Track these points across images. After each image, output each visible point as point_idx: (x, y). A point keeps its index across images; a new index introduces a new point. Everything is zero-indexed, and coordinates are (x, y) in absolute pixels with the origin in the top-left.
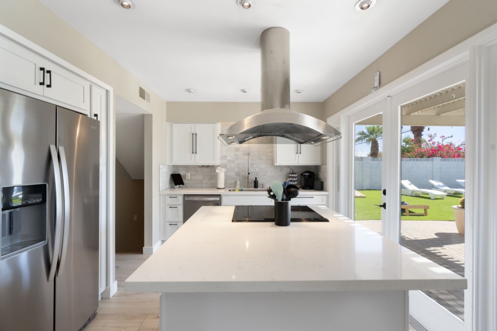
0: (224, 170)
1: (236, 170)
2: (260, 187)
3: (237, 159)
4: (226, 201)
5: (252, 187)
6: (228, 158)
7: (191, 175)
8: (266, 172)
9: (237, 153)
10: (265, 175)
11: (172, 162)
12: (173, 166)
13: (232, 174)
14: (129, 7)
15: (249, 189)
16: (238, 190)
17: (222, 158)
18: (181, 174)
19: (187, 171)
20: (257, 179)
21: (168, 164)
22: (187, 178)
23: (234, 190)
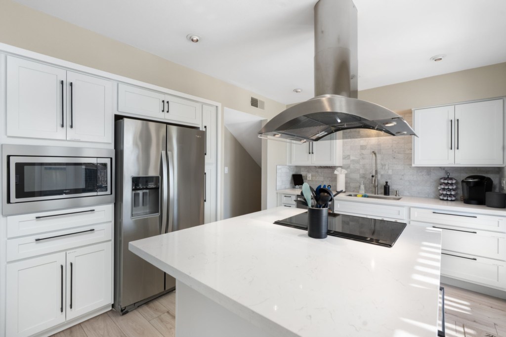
0: (344, 171)
1: (362, 172)
2: (392, 195)
3: (363, 158)
4: (339, 207)
5: (381, 194)
6: (352, 158)
7: (312, 176)
8: (403, 175)
9: (364, 152)
10: (401, 179)
11: (291, 162)
12: (296, 166)
13: (357, 176)
14: (197, 41)
15: (377, 195)
16: (361, 195)
17: (346, 157)
18: (303, 175)
19: (308, 172)
20: (388, 184)
21: (288, 164)
22: (308, 179)
23: (356, 196)
